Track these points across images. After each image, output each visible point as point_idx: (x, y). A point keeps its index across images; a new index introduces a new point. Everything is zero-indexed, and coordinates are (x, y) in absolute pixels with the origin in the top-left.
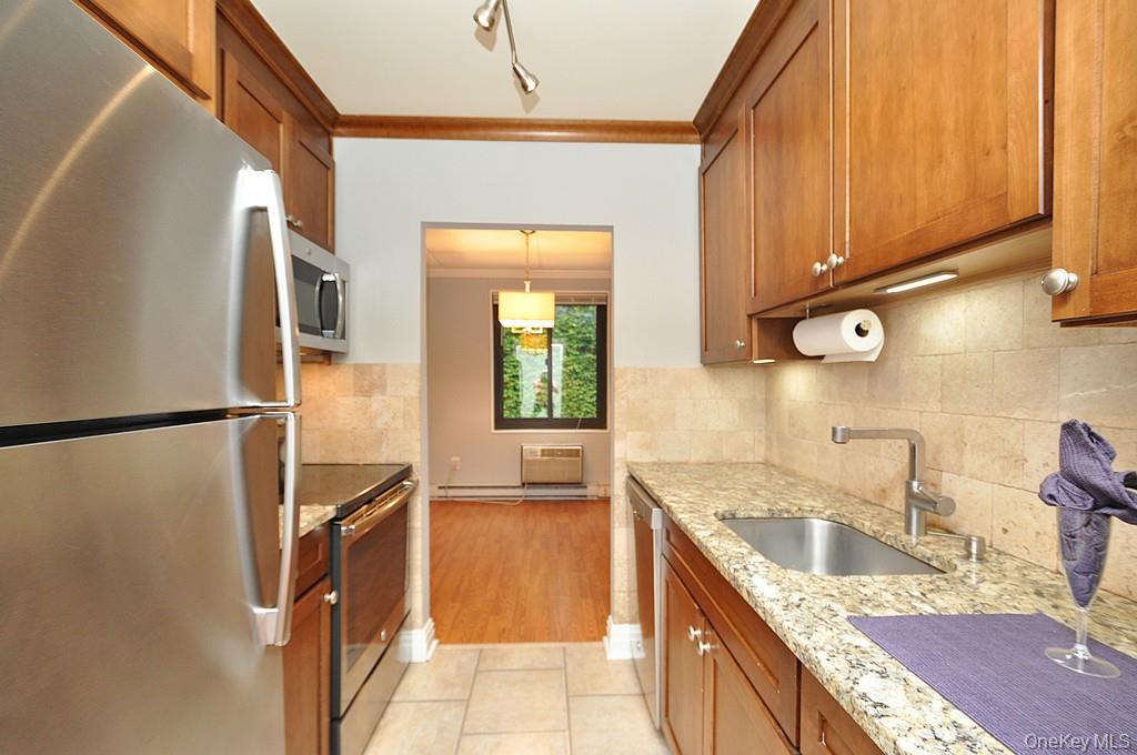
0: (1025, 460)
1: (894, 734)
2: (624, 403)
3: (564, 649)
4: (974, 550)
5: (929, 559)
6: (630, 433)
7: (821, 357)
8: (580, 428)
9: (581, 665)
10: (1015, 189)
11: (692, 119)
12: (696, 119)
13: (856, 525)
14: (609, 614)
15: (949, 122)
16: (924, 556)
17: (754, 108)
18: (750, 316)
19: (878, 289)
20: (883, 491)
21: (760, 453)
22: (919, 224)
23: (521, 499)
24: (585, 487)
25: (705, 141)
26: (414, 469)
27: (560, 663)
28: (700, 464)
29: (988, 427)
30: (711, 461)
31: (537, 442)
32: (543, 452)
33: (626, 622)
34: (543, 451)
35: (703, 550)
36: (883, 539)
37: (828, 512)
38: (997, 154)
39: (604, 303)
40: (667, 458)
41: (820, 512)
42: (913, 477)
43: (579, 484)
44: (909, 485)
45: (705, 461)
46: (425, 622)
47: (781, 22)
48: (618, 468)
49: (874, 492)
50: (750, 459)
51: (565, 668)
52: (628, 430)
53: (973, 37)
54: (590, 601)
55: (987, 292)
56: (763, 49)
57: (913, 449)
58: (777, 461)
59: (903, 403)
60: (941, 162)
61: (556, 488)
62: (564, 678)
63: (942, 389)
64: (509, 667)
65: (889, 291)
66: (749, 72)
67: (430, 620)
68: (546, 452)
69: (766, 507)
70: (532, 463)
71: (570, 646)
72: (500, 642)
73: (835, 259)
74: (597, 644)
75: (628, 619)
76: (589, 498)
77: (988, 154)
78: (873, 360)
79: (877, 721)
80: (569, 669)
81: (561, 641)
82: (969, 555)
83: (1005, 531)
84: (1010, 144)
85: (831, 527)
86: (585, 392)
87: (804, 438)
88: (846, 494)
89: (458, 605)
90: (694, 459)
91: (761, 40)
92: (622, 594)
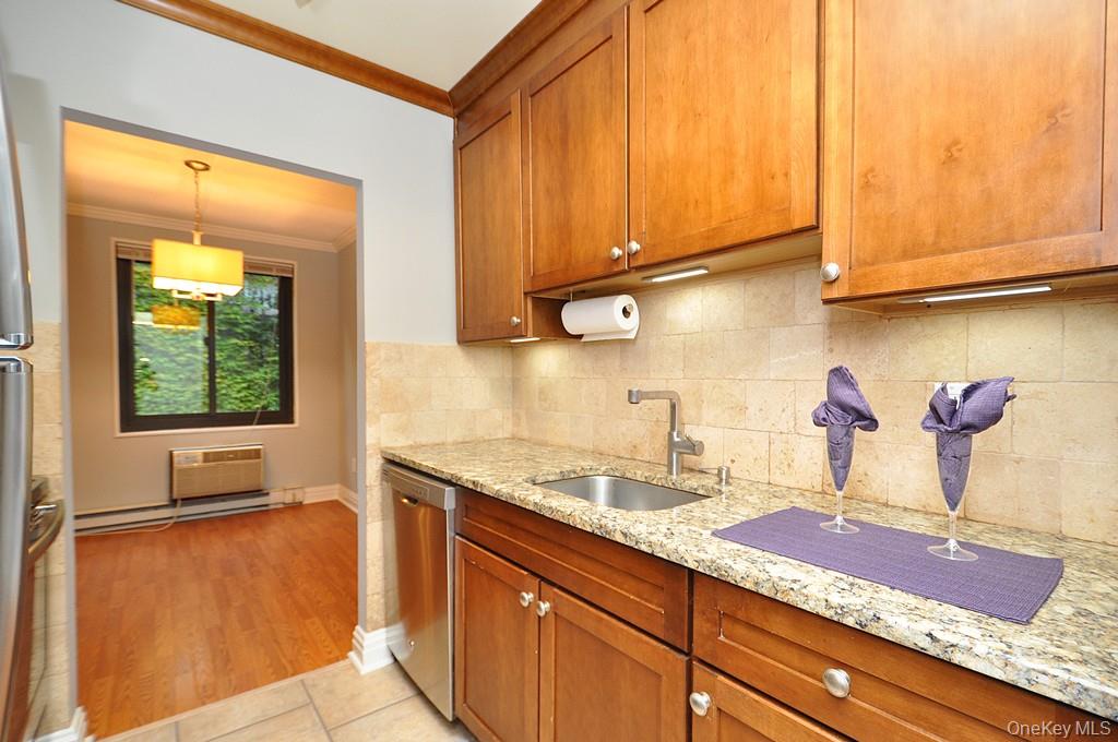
0: (747, 408)
1: (822, 596)
2: (376, 381)
3: (302, 681)
4: (724, 477)
5: (695, 489)
6: (384, 416)
7: (581, 336)
8: (258, 424)
9: (331, 692)
10: (796, 205)
11: (448, 90)
12: (452, 90)
13: (629, 475)
14: (353, 625)
15: (741, 148)
16: (691, 488)
17: (532, 96)
18: (525, 294)
19: (644, 278)
20: (635, 447)
21: (507, 430)
22: (714, 224)
23: (172, 521)
24: (267, 494)
25: (458, 117)
26: (51, 485)
27: (302, 698)
28: (456, 443)
29: (721, 387)
30: (467, 439)
31: (193, 446)
32: (207, 457)
33: (381, 627)
34: (206, 454)
35: (544, 512)
36: (654, 482)
37: (603, 469)
38: (780, 180)
39: (290, 275)
40: (424, 440)
41: (597, 469)
42: (673, 428)
43: (258, 492)
44: (670, 435)
45: (460, 440)
46: (72, 714)
47: (564, 24)
48: (371, 456)
49: (624, 448)
50: (500, 436)
51: (312, 702)
52: (382, 413)
53: (762, 89)
54: (316, 619)
55: (718, 287)
56: (541, 43)
57: (673, 407)
58: (526, 434)
59: (652, 373)
60: (733, 178)
61: (223, 501)
62: (314, 713)
63: (684, 361)
64: (231, 729)
65: (655, 280)
66: (522, 60)
67: (79, 709)
68: (211, 457)
69: (558, 471)
70: (187, 472)
71: (309, 676)
72: (204, 704)
73: (635, 246)
74: (341, 664)
75: (383, 623)
76: (272, 507)
77: (773, 178)
78: (633, 337)
79: (804, 591)
80: (318, 702)
81: (293, 675)
82: (721, 480)
83: (733, 461)
84: (793, 173)
85: (610, 481)
86: (229, 386)
87: (556, 411)
88: (601, 454)
89: (110, 681)
90: (450, 440)
91: (541, 35)
92: (376, 597)
